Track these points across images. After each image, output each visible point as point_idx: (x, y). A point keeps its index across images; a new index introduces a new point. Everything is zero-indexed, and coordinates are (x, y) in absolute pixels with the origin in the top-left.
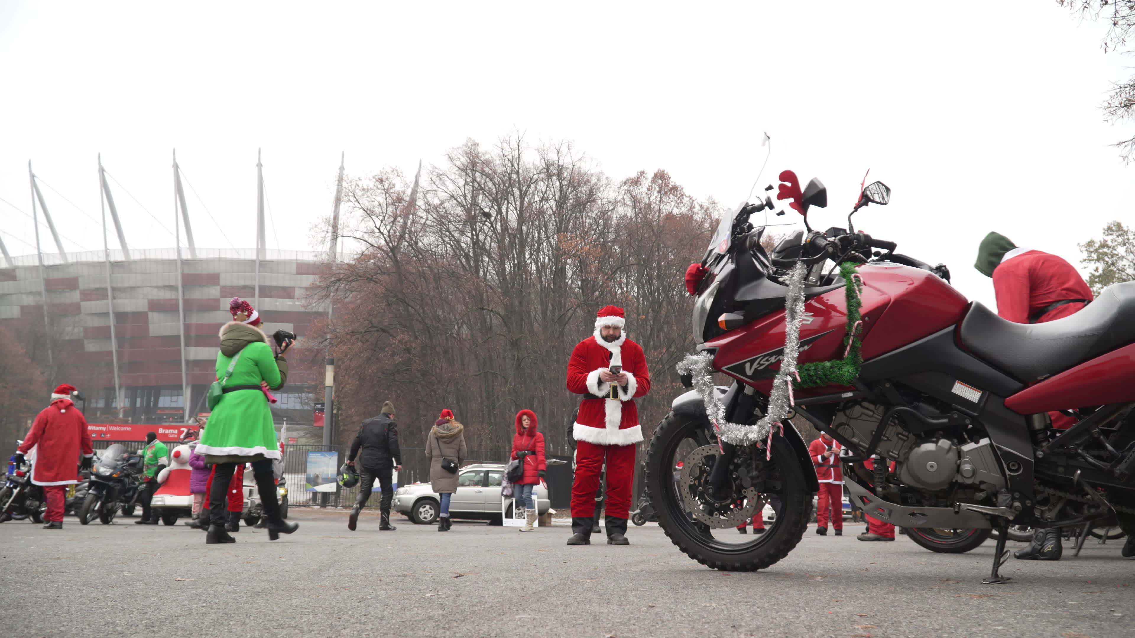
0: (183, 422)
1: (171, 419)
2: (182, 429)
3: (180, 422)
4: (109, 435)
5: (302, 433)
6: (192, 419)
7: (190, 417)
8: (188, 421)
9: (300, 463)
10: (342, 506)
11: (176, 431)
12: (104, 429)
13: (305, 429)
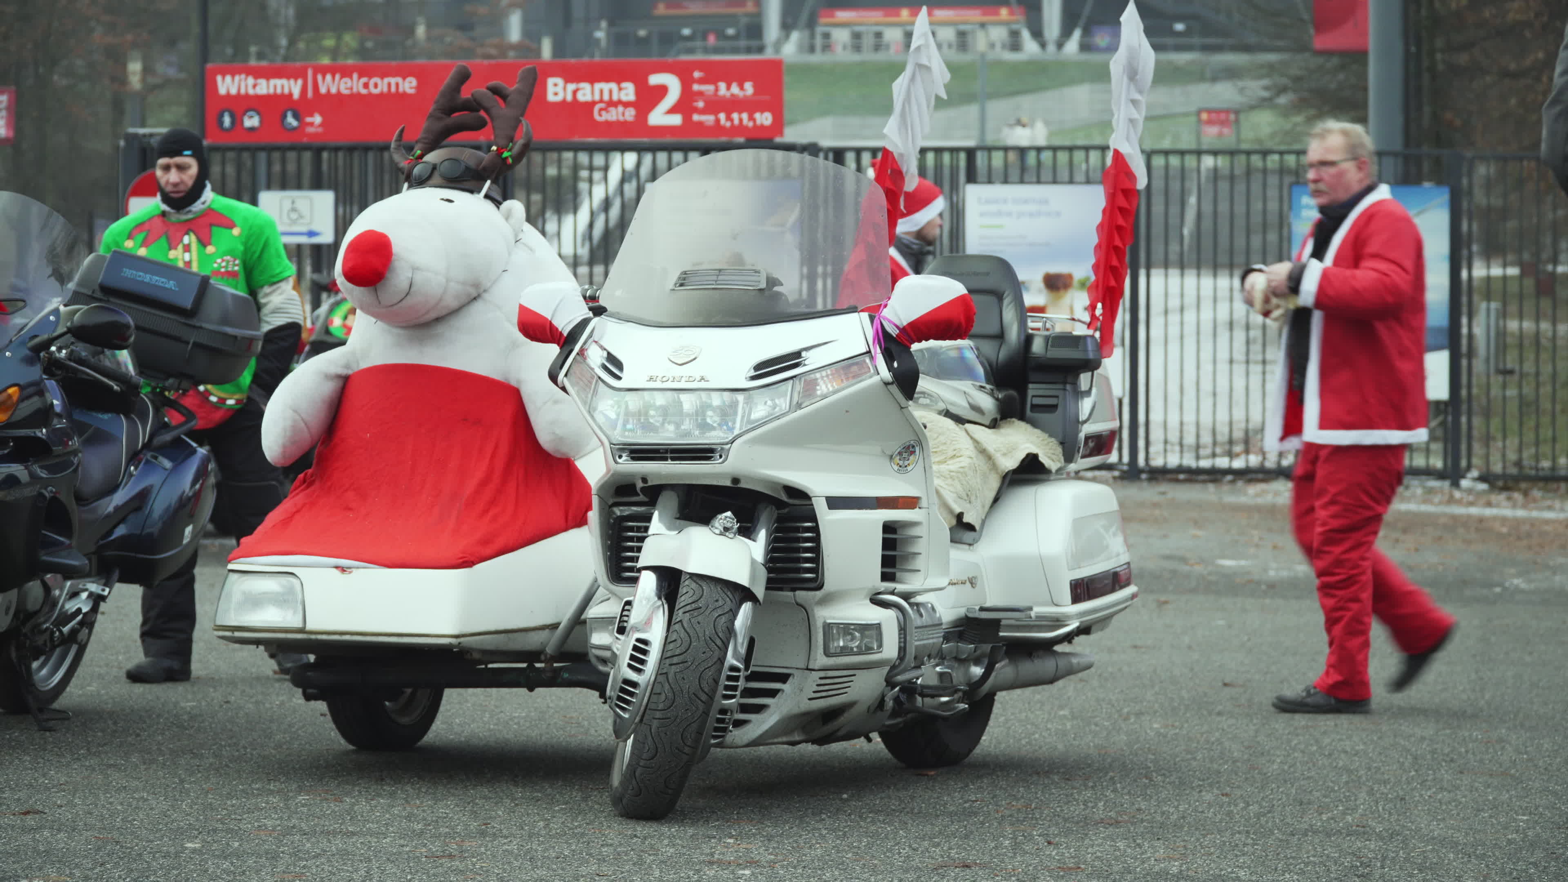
0: (761, 49)
1: (712, 39)
2: (655, 79)
3: (749, 50)
4: (317, 119)
5: (1256, 88)
6: (795, 36)
7: (787, 27)
8: (778, 46)
9: (1256, 219)
10: (1482, 479)
11: (628, 91)
12: (294, 88)
13: (1271, 69)
